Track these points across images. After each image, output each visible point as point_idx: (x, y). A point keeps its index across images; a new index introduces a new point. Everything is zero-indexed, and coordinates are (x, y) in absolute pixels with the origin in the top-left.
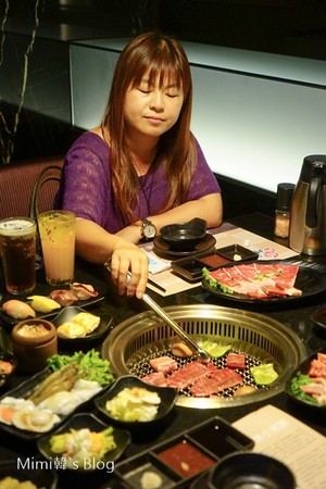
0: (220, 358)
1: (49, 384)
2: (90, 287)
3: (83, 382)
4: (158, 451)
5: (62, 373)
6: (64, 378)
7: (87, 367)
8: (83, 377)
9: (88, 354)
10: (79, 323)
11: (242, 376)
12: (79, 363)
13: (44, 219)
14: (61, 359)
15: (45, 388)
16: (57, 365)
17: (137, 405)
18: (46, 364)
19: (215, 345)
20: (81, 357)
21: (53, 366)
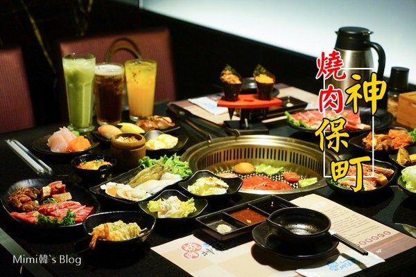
0: (275, 175)
1: (142, 175)
2: (168, 119)
3: (167, 175)
4: (230, 212)
5: (151, 170)
6: (153, 172)
7: (171, 166)
8: (168, 171)
9: (171, 158)
10: (162, 141)
11: (292, 186)
12: (164, 163)
13: (130, 65)
14: (150, 161)
15: (139, 178)
16: (147, 165)
17: (211, 186)
18: (139, 164)
19: (270, 166)
20: (166, 160)
21: (144, 165)
